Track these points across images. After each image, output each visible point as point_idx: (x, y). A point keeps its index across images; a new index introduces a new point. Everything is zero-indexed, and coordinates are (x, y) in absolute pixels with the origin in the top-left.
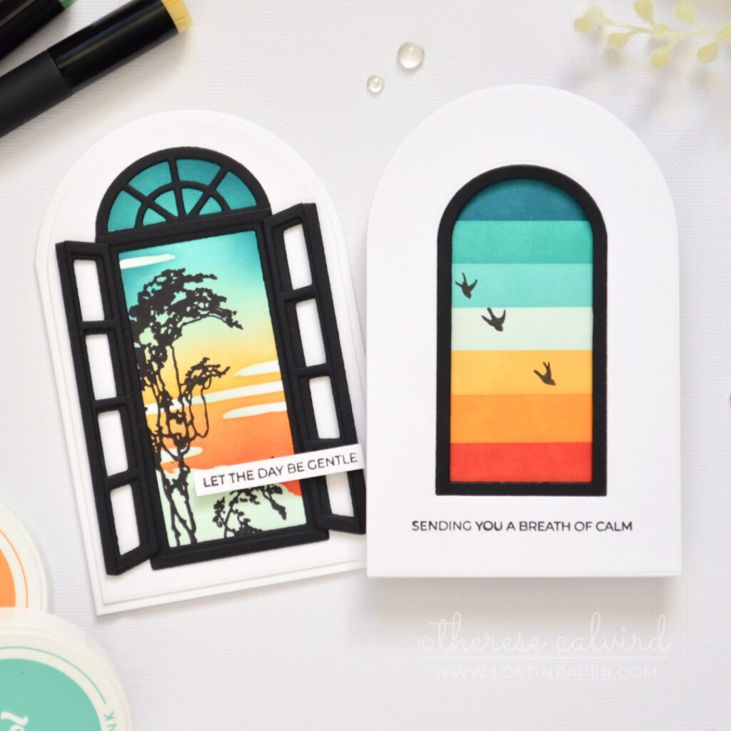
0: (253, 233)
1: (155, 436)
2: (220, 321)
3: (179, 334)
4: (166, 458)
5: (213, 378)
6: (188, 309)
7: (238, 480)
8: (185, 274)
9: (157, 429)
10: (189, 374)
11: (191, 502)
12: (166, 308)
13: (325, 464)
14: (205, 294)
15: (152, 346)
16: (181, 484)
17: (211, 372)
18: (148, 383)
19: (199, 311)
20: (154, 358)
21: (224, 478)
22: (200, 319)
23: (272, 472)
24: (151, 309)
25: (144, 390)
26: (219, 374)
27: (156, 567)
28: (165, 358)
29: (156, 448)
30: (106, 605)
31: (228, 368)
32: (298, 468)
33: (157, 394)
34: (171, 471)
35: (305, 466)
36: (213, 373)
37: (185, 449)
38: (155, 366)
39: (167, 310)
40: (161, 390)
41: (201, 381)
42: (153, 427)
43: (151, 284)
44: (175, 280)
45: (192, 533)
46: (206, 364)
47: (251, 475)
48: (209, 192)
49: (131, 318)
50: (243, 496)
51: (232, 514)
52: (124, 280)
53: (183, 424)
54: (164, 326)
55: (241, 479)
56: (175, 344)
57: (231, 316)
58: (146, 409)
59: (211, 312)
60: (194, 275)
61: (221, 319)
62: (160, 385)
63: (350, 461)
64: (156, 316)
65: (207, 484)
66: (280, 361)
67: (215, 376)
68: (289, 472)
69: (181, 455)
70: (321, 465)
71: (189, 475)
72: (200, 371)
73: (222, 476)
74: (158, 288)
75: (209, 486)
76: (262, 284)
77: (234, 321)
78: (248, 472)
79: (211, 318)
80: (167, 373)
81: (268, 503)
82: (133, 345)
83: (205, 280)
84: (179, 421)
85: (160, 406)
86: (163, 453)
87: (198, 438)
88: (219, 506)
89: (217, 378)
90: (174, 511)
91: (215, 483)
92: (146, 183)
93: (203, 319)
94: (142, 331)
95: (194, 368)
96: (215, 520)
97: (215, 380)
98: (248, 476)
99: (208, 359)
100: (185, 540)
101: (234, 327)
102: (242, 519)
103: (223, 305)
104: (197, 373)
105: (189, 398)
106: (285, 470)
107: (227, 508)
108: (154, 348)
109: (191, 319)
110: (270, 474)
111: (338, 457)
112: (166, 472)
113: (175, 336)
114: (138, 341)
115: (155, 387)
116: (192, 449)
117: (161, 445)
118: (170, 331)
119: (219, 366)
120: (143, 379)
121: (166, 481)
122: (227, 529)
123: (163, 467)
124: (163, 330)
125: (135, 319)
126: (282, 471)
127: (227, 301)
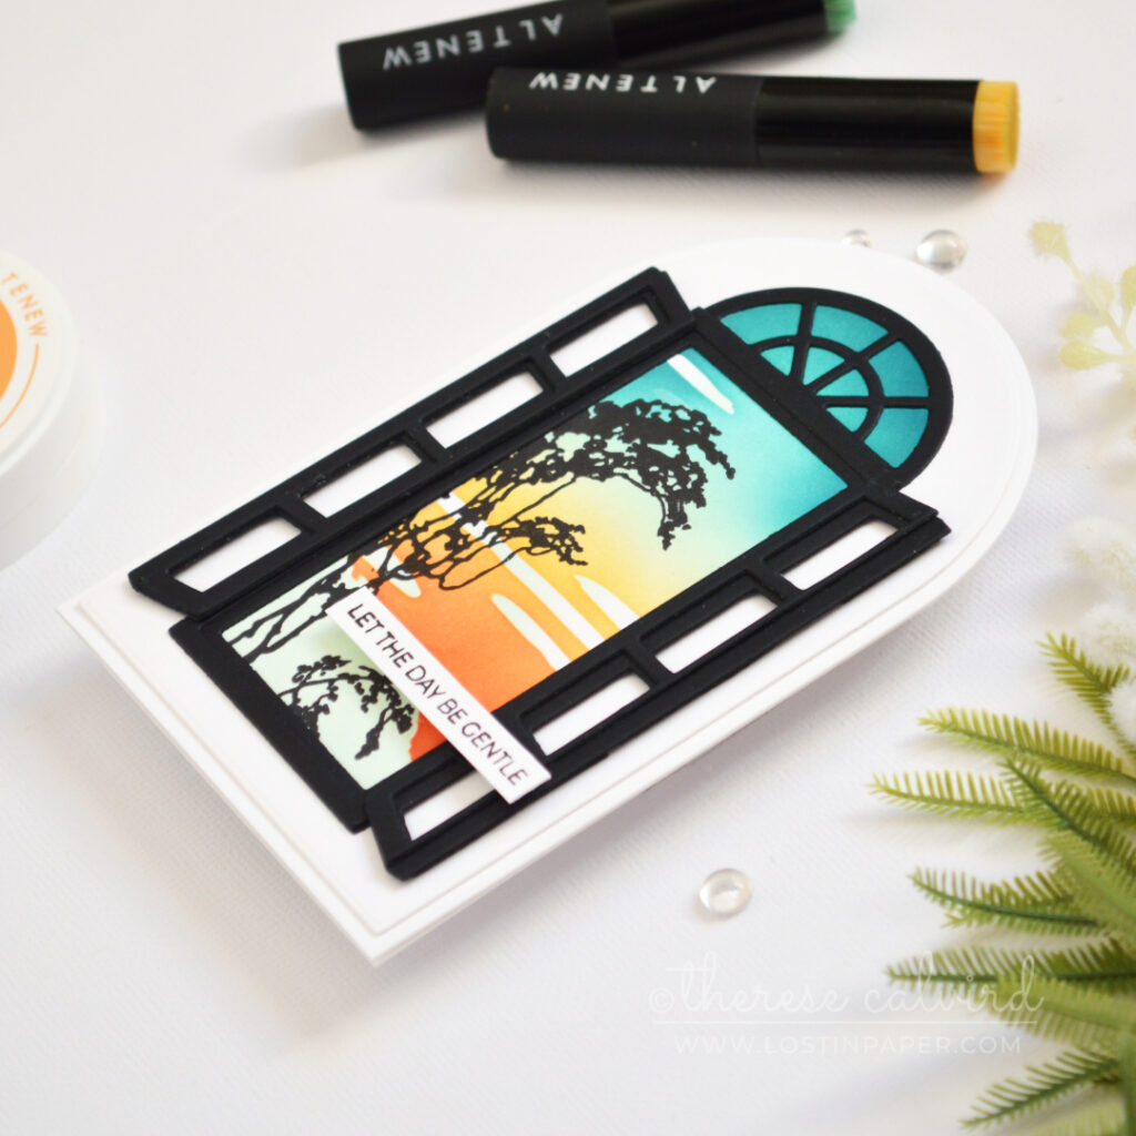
0: (843, 486)
1: (407, 528)
2: (660, 517)
3: (602, 479)
4: (375, 559)
5: (554, 552)
6: (654, 469)
7: (385, 649)
8: (712, 438)
9: (420, 524)
10: (545, 520)
11: (317, 623)
12: (638, 441)
13: (483, 746)
14: (694, 477)
15: (560, 455)
16: (343, 593)
17: (563, 545)
18: (494, 479)
19: (660, 484)
20: (541, 466)
21: (379, 628)
22: (646, 490)
23: (426, 685)
24: (623, 425)
25: (478, 480)
26: (566, 557)
27: (176, 633)
28: (548, 479)
29: (387, 538)
30: (80, 609)
31: (584, 563)
32: (455, 715)
33: (481, 498)
34: (355, 575)
35: (463, 721)
36: (563, 549)
37: (407, 575)
38: (530, 472)
39: (635, 445)
40: (492, 500)
41: (539, 540)
42: (419, 520)
43: (666, 406)
44: (692, 432)
45: (263, 648)
46: (572, 533)
47: (405, 661)
48: (876, 402)
49: (591, 409)
51: (326, 685)
52: (651, 372)
53: (448, 553)
54: (604, 453)
55: (390, 652)
56: (582, 480)
57: (678, 526)
58: (447, 496)
59: (668, 499)
60: (718, 448)
61: (665, 515)
62: (500, 494)
63: (509, 775)
64: (616, 437)
65: (354, 613)
67: (559, 552)
68: (439, 707)
69: (394, 574)
72: (556, 532)
73: (379, 624)
74: (665, 416)
75: (353, 617)
77: (671, 533)
78: (408, 654)
79: (659, 503)
80: (526, 493)
81: (373, 723)
82: (547, 432)
83: (719, 466)
84: (450, 546)
85: (461, 511)
86: (383, 551)
87: (437, 581)
88: (331, 662)
89: (558, 557)
90: (287, 611)
91: (363, 621)
93: (649, 494)
94: (578, 432)
95: (556, 522)
97: (553, 556)
98: (401, 658)
99: (584, 532)
100: (245, 647)
101: (661, 538)
102: (325, 701)
103: (690, 508)
104: (550, 529)
105: (499, 539)
106: (439, 700)
107: (332, 674)
108: (559, 459)
109: (639, 479)
110: (422, 684)
111: (506, 754)
112: (350, 570)
113: (597, 475)
114: (556, 437)
115: (493, 490)
116: (413, 582)
117: (395, 543)
118: (600, 464)
119: (579, 549)
120: (496, 470)
121: (336, 576)
122: (295, 692)
123: (359, 562)
124: (596, 456)
125: (593, 415)
126: (435, 697)
127: (702, 509)
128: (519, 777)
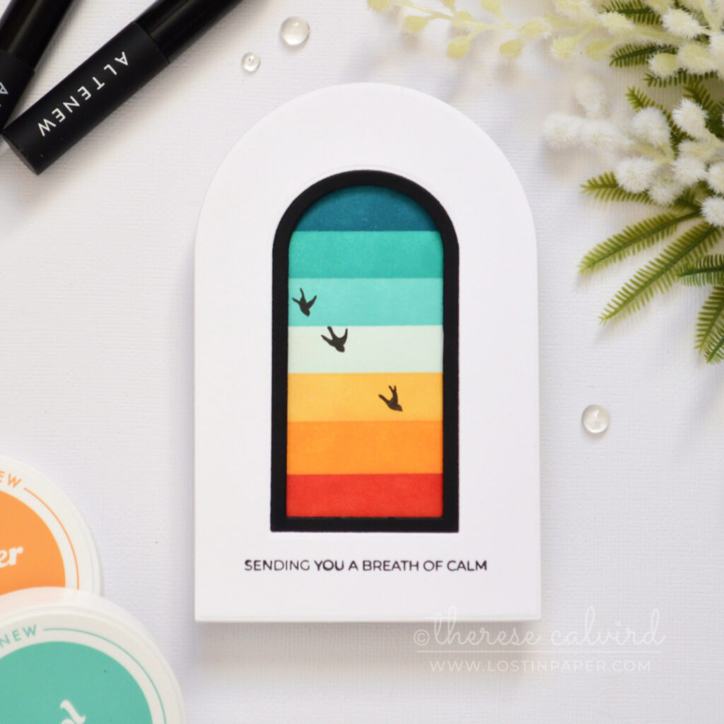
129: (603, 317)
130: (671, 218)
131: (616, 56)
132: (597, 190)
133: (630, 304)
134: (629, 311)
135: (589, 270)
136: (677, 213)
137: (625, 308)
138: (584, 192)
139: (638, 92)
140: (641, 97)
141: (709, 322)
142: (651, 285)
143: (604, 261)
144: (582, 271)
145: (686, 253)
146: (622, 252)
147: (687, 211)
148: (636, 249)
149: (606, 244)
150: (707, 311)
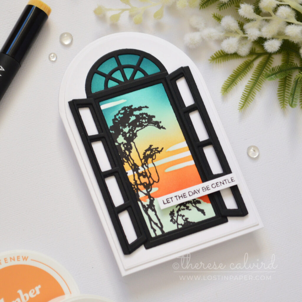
0: (161, 84)
1: (134, 185)
2: (154, 127)
3: (136, 136)
4: (141, 195)
5: (156, 154)
6: (138, 123)
7: (180, 199)
8: (133, 107)
9: (134, 182)
10: (144, 154)
11: (158, 214)
12: (127, 124)
13: (220, 185)
14: (144, 116)
15: (124, 143)
16: (151, 206)
17: (155, 151)
18: (126, 161)
19: (143, 124)
20: (126, 149)
21: (172, 199)
22: (144, 127)
23: (195, 192)
24: (120, 126)
25: (124, 164)
26: (159, 152)
27: (147, 248)
28: (131, 148)
29: (135, 191)
30: (126, 270)
31: (163, 148)
32: (207, 188)
33: (131, 165)
34: (145, 201)
35: (210, 187)
36: (156, 152)
37: (150, 189)
38: (127, 152)
39: (128, 125)
40: (133, 163)
41: (151, 156)
42: (132, 182)
43: (118, 115)
44: (129, 111)
45: (161, 228)
46: (151, 148)
47: (185, 195)
48: (137, 68)
49: (111, 132)
50: (182, 207)
51: (179, 217)
52: (104, 114)
53: (146, 178)
54: (128, 133)
55: (181, 198)
56: (135, 141)
57: (159, 124)
58: (127, 173)
59: (149, 123)
60: (137, 107)
61: (154, 126)
62: (132, 161)
63: (231, 181)
64: (123, 129)
65: (165, 203)
66: (186, 141)
67: (157, 153)
68: (203, 191)
69: (149, 192)
70: (218, 185)
71: (154, 201)
72: (150, 152)
73: (171, 198)
74: (121, 116)
75: (166, 203)
76: (171, 107)
77: (161, 126)
78: (183, 194)
79: (150, 126)
80: (134, 155)
81: (195, 209)
82: (115, 144)
83: (143, 109)
84: (144, 177)
85: (133, 171)
86: (140, 193)
87: (155, 183)
88: (172, 214)
89: (158, 153)
90: (150, 220)
91: (168, 202)
92: (106, 68)
93: (146, 127)
94: (118, 137)
95: (146, 151)
96: (171, 221)
97: (157, 155)
98: (184, 196)
99: (152, 145)
100: (159, 233)
101: (162, 129)
102: (184, 218)
103: (154, 120)
104: (148, 153)
105: (147, 165)
106: (201, 191)
107: (176, 214)
108: (125, 144)
109: (140, 128)
110: (194, 193)
111: (225, 180)
112: (143, 202)
113: (134, 137)
114: (117, 142)
115: (129, 162)
116: (153, 189)
117: (138, 189)
118: (131, 135)
119: (158, 148)
120: (123, 159)
121: (144, 206)
122: (178, 224)
123: (141, 199)
124: (128, 135)
125: (113, 132)
126: (200, 191)
127: (156, 117)
128: (233, 179)
129: (240, 109)
130: (249, 61)
131: (201, 4)
132: (215, 60)
133: (248, 100)
134: (249, 103)
135: (226, 92)
136: (251, 58)
137: (247, 103)
138: (211, 62)
139: (217, 15)
140: (218, 16)
141: (282, 97)
142: (253, 90)
143: (230, 87)
144: (223, 94)
145: (261, 73)
146: (235, 81)
147: (254, 57)
148: (240, 78)
149: (228, 80)
150: (280, 92)
